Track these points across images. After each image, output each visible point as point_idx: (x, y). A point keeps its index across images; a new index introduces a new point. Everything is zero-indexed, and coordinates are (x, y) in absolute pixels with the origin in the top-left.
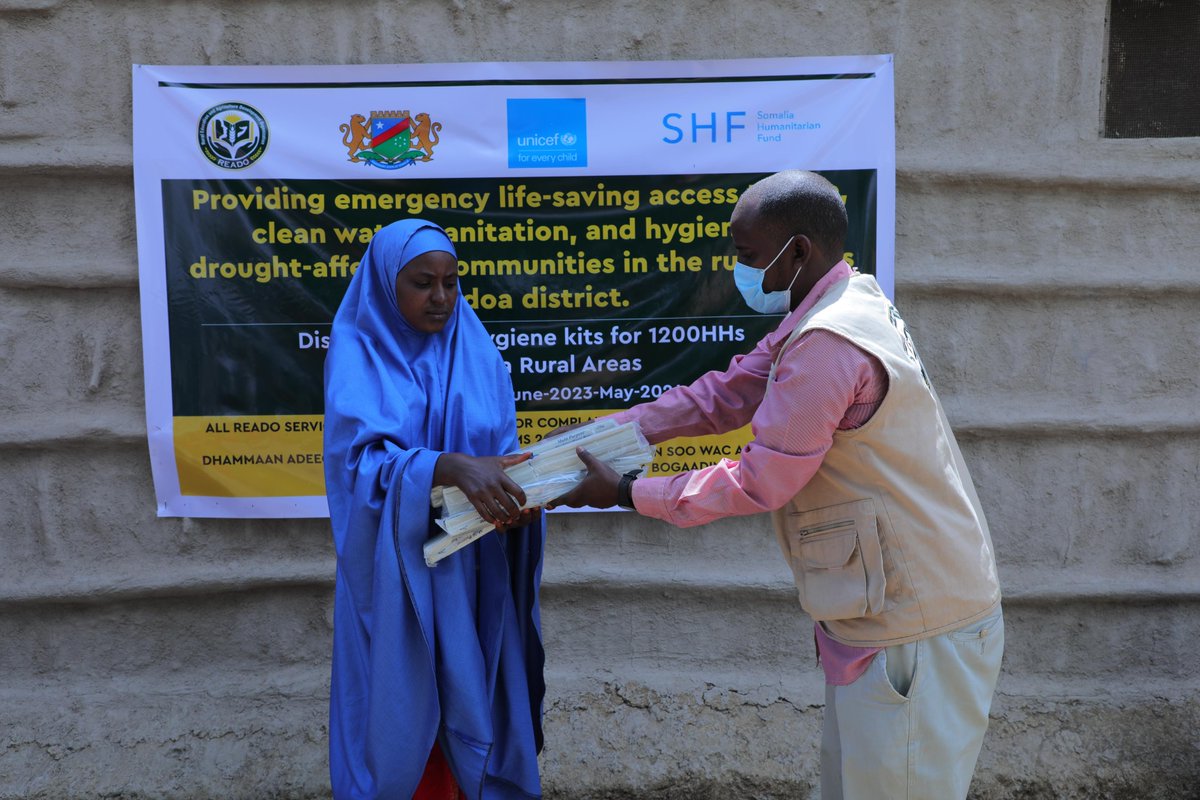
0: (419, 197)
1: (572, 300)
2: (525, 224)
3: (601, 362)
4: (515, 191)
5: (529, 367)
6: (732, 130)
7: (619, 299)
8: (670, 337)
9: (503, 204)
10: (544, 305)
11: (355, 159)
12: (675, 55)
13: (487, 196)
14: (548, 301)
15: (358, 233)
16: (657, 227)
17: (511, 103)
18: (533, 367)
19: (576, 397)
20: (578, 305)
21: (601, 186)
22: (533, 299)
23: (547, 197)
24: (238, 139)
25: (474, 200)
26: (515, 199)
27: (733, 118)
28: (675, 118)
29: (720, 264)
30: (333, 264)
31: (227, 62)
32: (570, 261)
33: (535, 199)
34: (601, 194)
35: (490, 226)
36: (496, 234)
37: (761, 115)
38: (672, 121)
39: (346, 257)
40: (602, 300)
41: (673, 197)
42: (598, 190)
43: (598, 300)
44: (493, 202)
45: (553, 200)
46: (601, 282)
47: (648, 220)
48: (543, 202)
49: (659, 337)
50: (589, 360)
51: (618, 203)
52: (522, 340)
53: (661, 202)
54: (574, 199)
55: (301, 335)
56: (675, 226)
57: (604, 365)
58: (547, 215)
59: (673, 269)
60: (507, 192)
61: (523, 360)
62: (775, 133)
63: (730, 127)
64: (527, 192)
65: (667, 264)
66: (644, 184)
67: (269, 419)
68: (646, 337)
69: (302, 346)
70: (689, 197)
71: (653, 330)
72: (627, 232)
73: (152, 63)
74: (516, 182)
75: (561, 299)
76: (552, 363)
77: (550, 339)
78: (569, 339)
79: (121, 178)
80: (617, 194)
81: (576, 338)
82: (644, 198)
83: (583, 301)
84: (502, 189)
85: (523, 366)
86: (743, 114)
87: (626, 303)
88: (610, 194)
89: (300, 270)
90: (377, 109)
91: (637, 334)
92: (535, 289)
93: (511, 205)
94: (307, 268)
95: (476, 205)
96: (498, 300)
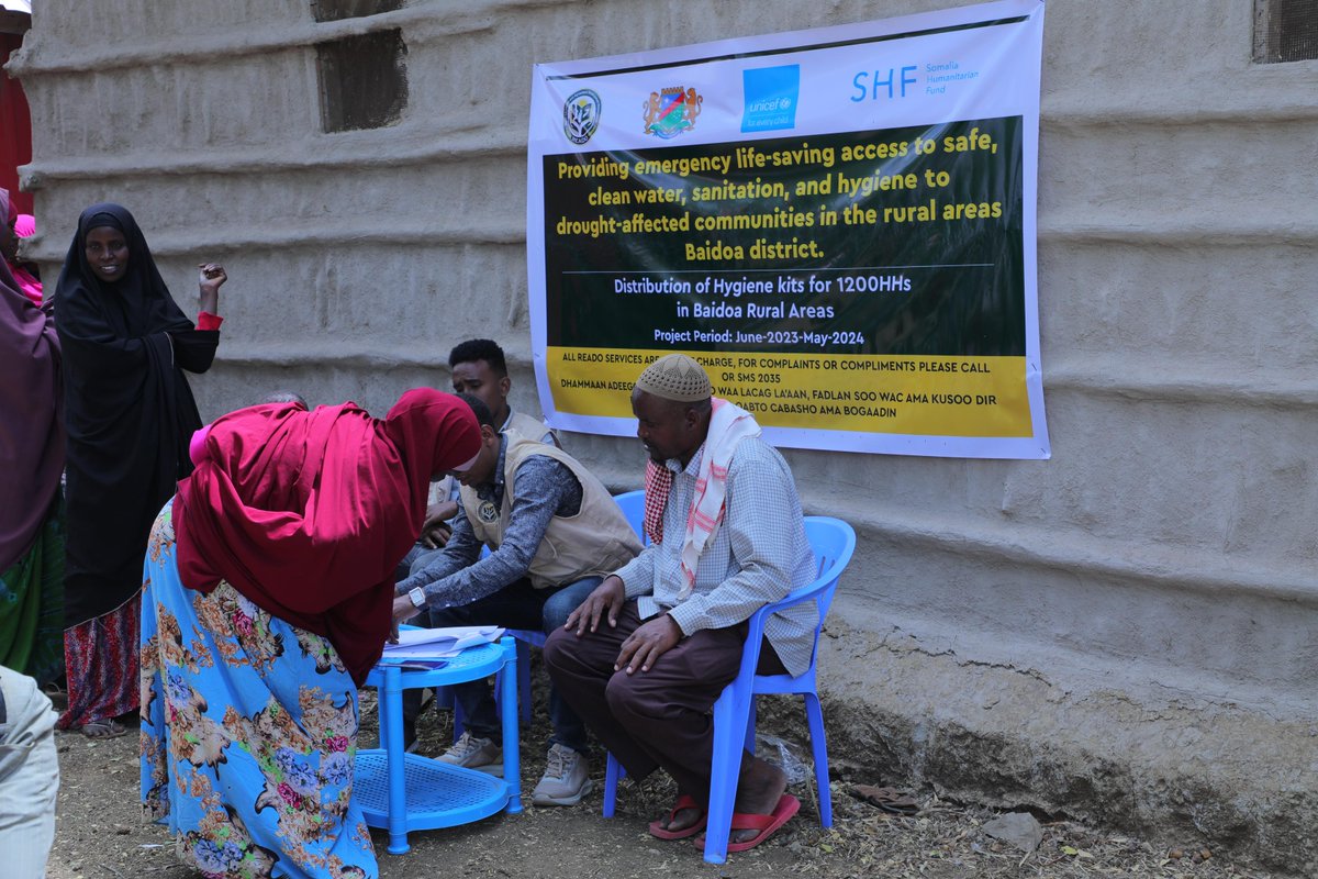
0: (686, 161)
1: (783, 251)
2: (755, 183)
3: (802, 309)
4: (747, 153)
5: (753, 312)
6: (906, 85)
7: (817, 251)
8: (854, 286)
9: (740, 166)
10: (764, 257)
11: (648, 131)
12: (868, 17)
13: (729, 158)
14: (767, 253)
15: (648, 195)
16: (846, 181)
17: (747, 73)
18: (756, 312)
19: (787, 341)
20: (787, 256)
21: (805, 145)
22: (759, 251)
23: (769, 158)
24: (583, 120)
25: (721, 163)
26: (748, 160)
27: (906, 72)
28: (863, 76)
29: (891, 215)
30: (635, 222)
31: (584, 56)
32: (783, 215)
33: (760, 160)
34: (806, 152)
35: (731, 184)
36: (735, 192)
37: (930, 69)
38: (861, 80)
39: (642, 215)
40: (804, 251)
41: (859, 153)
42: (804, 149)
43: (800, 251)
44: (734, 164)
45: (773, 160)
46: (804, 234)
47: (841, 175)
48: (766, 162)
49: (846, 286)
50: (794, 307)
51: (819, 161)
52: (751, 287)
53: (850, 158)
54: (787, 159)
55: (617, 281)
56: (859, 180)
57: (805, 312)
58: (770, 174)
59: (855, 222)
60: (742, 154)
61: (750, 305)
62: (940, 85)
63: (904, 82)
64: (755, 153)
65: (851, 217)
66: (837, 141)
67: (597, 351)
68: (835, 286)
69: (617, 291)
70: (871, 152)
71: (840, 280)
72: (825, 187)
73: (545, 62)
74: (746, 144)
75: (775, 251)
76: (768, 309)
77: (768, 287)
78: (781, 287)
79: (521, 154)
80: (817, 151)
81: (786, 287)
82: (838, 154)
83: (791, 251)
84: (738, 151)
85: (749, 311)
86: (914, 68)
87: (821, 254)
88: (813, 152)
89: (615, 226)
90: (665, 88)
91: (828, 283)
92: (758, 241)
93: (745, 166)
94: (619, 225)
95: (723, 168)
96: (734, 252)
